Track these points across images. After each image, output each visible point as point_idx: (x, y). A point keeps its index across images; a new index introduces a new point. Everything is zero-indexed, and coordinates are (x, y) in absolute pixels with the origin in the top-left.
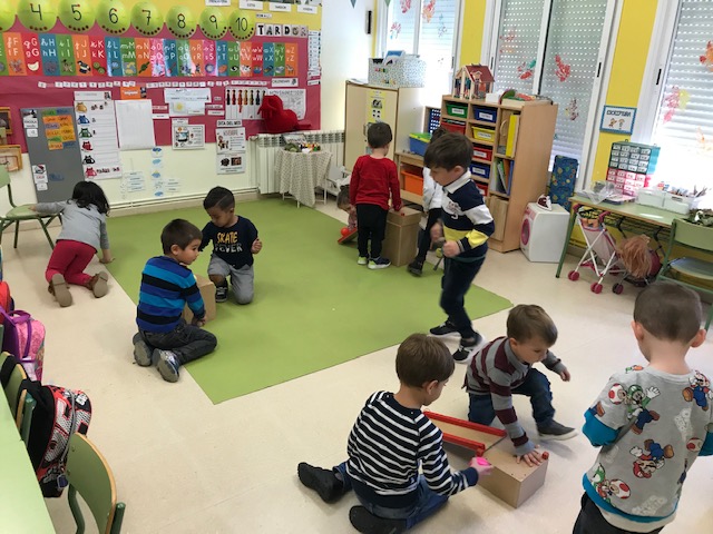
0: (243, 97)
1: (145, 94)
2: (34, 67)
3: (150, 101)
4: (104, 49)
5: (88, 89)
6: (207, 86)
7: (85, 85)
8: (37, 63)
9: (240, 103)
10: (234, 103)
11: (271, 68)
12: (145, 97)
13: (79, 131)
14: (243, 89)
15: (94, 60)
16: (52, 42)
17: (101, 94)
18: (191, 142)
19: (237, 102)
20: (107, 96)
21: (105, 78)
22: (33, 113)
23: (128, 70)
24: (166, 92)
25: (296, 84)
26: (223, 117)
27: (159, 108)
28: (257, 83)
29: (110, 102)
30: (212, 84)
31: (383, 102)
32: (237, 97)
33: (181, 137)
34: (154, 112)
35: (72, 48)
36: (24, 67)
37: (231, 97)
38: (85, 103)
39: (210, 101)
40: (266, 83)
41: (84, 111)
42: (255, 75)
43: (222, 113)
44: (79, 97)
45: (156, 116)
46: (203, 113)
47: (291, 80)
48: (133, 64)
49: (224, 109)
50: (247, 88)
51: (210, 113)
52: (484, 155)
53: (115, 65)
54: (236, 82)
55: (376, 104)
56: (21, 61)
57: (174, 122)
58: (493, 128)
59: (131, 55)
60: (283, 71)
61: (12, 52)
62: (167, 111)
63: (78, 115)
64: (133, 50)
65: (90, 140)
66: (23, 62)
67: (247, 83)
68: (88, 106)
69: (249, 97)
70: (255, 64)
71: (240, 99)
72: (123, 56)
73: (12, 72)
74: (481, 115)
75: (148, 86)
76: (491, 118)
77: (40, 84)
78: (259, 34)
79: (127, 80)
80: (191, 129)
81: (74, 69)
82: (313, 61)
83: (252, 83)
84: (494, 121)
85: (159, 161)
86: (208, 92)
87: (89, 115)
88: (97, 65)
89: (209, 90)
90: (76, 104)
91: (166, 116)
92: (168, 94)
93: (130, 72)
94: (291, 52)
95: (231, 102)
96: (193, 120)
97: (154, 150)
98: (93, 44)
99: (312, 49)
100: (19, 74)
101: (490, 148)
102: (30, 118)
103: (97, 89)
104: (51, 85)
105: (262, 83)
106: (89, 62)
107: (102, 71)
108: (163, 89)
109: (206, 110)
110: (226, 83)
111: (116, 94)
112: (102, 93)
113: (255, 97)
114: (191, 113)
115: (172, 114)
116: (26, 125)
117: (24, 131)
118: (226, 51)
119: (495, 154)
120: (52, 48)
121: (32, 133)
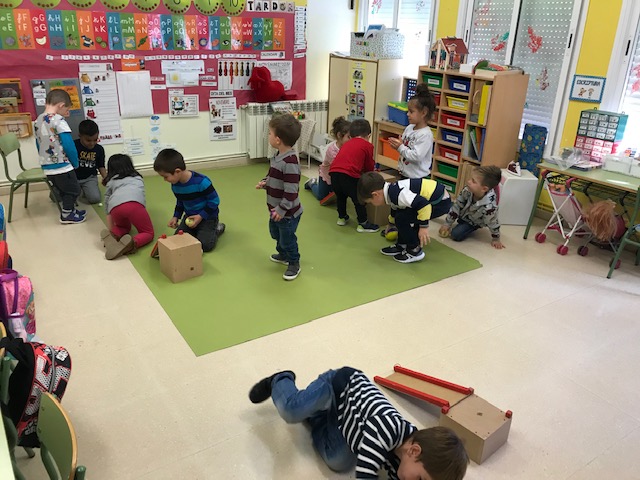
0: (234, 68)
1: (143, 66)
2: (42, 41)
3: (148, 72)
4: (105, 24)
5: (91, 61)
6: (200, 59)
7: (88, 58)
8: (45, 38)
9: (231, 74)
10: (226, 75)
11: (260, 42)
12: (143, 69)
13: (84, 100)
14: (234, 61)
15: (96, 34)
16: (58, 18)
17: (103, 66)
18: (186, 111)
19: (228, 73)
20: (109, 68)
21: (106, 51)
22: (41, 84)
23: (128, 44)
24: (163, 63)
25: (283, 57)
26: (216, 88)
27: (156, 79)
28: (247, 56)
29: (112, 73)
30: (205, 57)
31: (364, 73)
32: (228, 68)
33: (177, 106)
34: (152, 83)
35: (76, 23)
36: (33, 43)
37: (223, 68)
39: (203, 72)
40: (255, 56)
41: (88, 83)
42: (245, 49)
43: (214, 84)
44: (83, 68)
45: (154, 87)
46: (197, 84)
47: (279, 53)
48: (132, 38)
49: (216, 80)
50: (238, 61)
51: (204, 84)
52: (458, 123)
53: (116, 39)
54: (228, 55)
55: (357, 75)
56: (30, 36)
57: (171, 92)
58: (467, 98)
59: (131, 30)
60: (271, 45)
61: (22, 27)
62: (164, 83)
63: (82, 86)
64: (131, 25)
65: (94, 108)
66: (32, 37)
67: (238, 56)
68: (92, 77)
69: (240, 68)
70: (245, 38)
71: (232, 71)
72: (124, 30)
73: (21, 46)
74: (456, 85)
75: (146, 58)
76: (464, 88)
77: (48, 57)
78: (249, 10)
79: (128, 52)
80: (186, 98)
81: (79, 44)
82: (299, 35)
83: (242, 56)
84: (467, 91)
85: (156, 129)
86: (201, 64)
87: (93, 86)
88: (99, 39)
89: (202, 62)
90: (80, 75)
91: (163, 87)
92: (165, 66)
93: (130, 46)
94: (279, 26)
95: (223, 73)
96: (188, 90)
97: (153, 118)
98: (95, 20)
99: (299, 23)
100: (29, 48)
101: (464, 116)
102: (38, 88)
103: (100, 61)
104: (57, 58)
105: (251, 56)
106: (92, 36)
107: (104, 45)
108: (160, 61)
109: (200, 82)
110: (218, 56)
111: (117, 66)
112: (105, 65)
113: (245, 68)
114: (186, 84)
115: (168, 85)
116: (35, 95)
117: (34, 100)
118: (218, 27)
119: (468, 122)
120: (58, 23)
121: (41, 102)
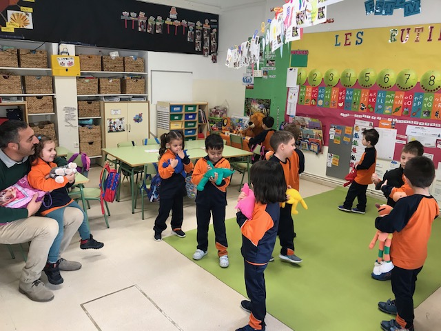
2: (341, 105)
4: (376, 97)
5: (362, 119)
7: (361, 116)
8: (342, 103)
12: (393, 128)
13: (353, 141)
15: (369, 103)
16: (351, 93)
20: (371, 125)
21: (368, 113)
22: (335, 127)
24: (408, 127)
27: (401, 136)
34: (397, 138)
35: (360, 96)
36: (336, 104)
38: (359, 127)
39: (440, 138)
41: (358, 131)
44: (357, 122)
45: (398, 141)
46: (434, 146)
48: (391, 107)
51: (439, 146)
53: (380, 107)
56: (336, 101)
61: (334, 97)
62: (406, 140)
63: (355, 132)
64: (393, 98)
65: (357, 147)
72: (386, 102)
73: (331, 106)
75: (397, 121)
77: (341, 114)
81: (358, 109)
88: (370, 106)
90: (355, 126)
92: (409, 129)
93: (387, 112)
97: (392, 162)
98: (371, 95)
100: (334, 107)
106: (366, 104)
107: (371, 110)
108: (407, 124)
109: (437, 144)
111: (376, 124)
112: (369, 123)
120: (350, 96)
121: (332, 137)
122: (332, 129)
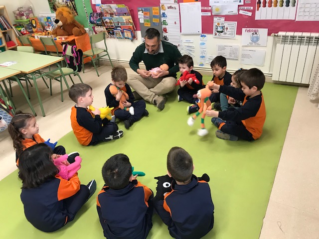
12: (197, 1)
13: (162, 21)
17: (173, 0)
20: (175, 2)
22: (142, 10)
29: (177, 4)
33: (219, 29)
38: (165, 5)
44: (162, 1)
45: (203, 14)
46: (236, 12)
57: (215, 19)
62: (210, 11)
63: (162, 12)
65: (167, 27)
80: (226, 24)
85: (204, 44)
90: (161, 6)
91: (209, 14)
95: (262, 5)
97: (202, 36)
109: (239, 11)
114: (227, 13)
116: (139, 16)
117: (139, 20)
121: (142, 21)
122: (140, 13)
